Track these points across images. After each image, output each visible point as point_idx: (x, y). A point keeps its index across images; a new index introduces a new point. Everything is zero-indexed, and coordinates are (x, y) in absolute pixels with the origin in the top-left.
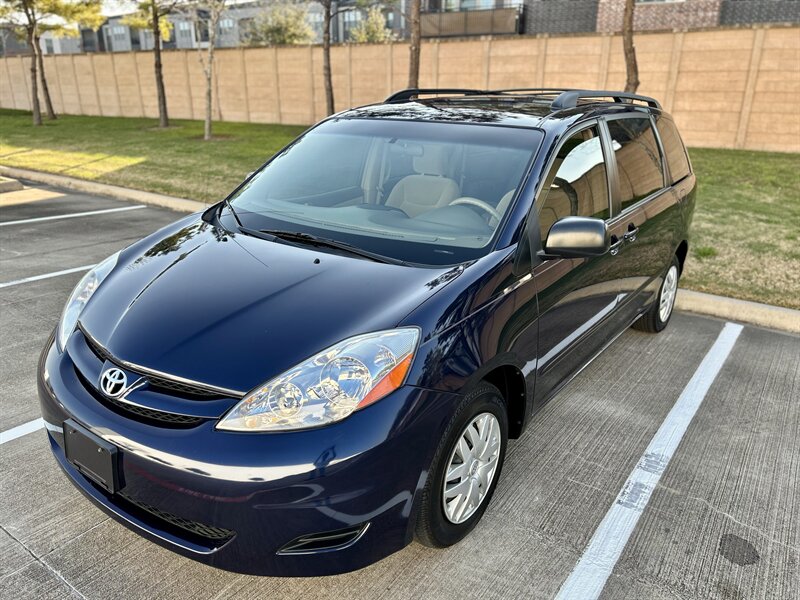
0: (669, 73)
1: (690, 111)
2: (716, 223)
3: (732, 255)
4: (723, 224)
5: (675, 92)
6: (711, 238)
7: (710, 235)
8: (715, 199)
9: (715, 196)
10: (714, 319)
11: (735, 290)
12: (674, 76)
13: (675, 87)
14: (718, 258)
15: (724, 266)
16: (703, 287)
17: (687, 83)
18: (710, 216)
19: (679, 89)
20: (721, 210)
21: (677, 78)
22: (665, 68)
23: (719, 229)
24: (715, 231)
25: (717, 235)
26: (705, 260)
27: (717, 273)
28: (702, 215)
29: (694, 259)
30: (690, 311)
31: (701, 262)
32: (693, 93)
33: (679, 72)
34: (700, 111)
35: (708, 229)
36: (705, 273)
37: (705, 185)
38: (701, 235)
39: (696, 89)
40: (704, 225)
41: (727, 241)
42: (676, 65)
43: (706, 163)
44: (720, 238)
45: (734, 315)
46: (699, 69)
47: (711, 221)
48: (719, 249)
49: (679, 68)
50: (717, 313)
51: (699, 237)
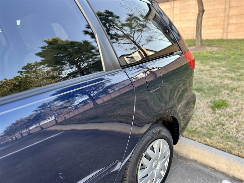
0: (225, 8)
1: (235, 24)
2: (234, 80)
3: (239, 107)
4: (239, 80)
5: (229, 16)
6: (228, 92)
7: (227, 89)
8: (239, 64)
9: (239, 62)
10: (213, 173)
11: (234, 145)
12: (228, 9)
13: (228, 14)
14: (228, 110)
15: (231, 117)
16: (208, 140)
17: (233, 12)
18: (233, 75)
19: (230, 15)
20: (240, 71)
21: (229, 10)
22: (223, 6)
23: (235, 84)
24: (232, 86)
25: (232, 89)
26: (217, 111)
27: (223, 125)
28: (227, 74)
29: (210, 110)
30: (195, 161)
31: (215, 113)
32: (236, 16)
33: (229, 8)
34: (241, 23)
35: (227, 85)
36: (214, 124)
37: (236, 56)
38: (221, 90)
39: (238, 14)
40: (226, 81)
41: (238, 94)
42: (228, 4)
43: (240, 45)
44: (234, 92)
45: (231, 173)
46: (239, 5)
47: (232, 78)
48: (230, 101)
49: (229, 6)
50: (217, 168)
51: (220, 91)
